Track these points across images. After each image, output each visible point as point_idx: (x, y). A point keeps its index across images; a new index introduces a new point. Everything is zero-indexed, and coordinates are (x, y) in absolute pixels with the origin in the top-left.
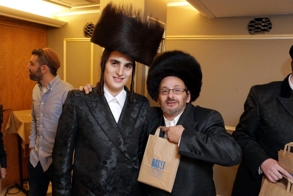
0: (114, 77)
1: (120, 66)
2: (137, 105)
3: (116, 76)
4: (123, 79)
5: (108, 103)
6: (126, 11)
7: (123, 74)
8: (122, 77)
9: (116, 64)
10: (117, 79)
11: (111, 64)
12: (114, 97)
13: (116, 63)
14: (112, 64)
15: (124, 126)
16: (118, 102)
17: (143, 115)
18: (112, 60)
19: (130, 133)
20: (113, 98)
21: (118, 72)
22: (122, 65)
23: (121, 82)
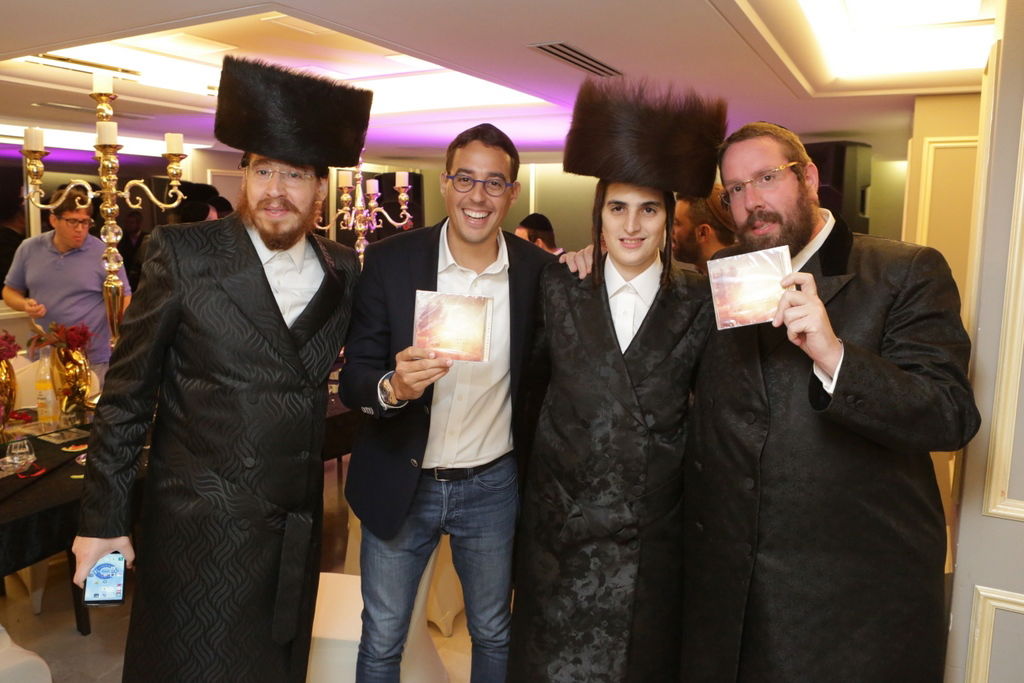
0: (622, 240)
1: (628, 214)
2: (688, 303)
3: (625, 236)
4: (643, 239)
5: (610, 296)
7: (637, 229)
8: (638, 236)
9: (620, 210)
10: (628, 242)
11: (609, 212)
12: (627, 280)
13: (620, 206)
14: (612, 210)
15: (645, 348)
16: (637, 293)
17: (698, 328)
18: (610, 203)
19: (657, 366)
20: (624, 283)
21: (626, 228)
22: (633, 210)
23: (638, 247)
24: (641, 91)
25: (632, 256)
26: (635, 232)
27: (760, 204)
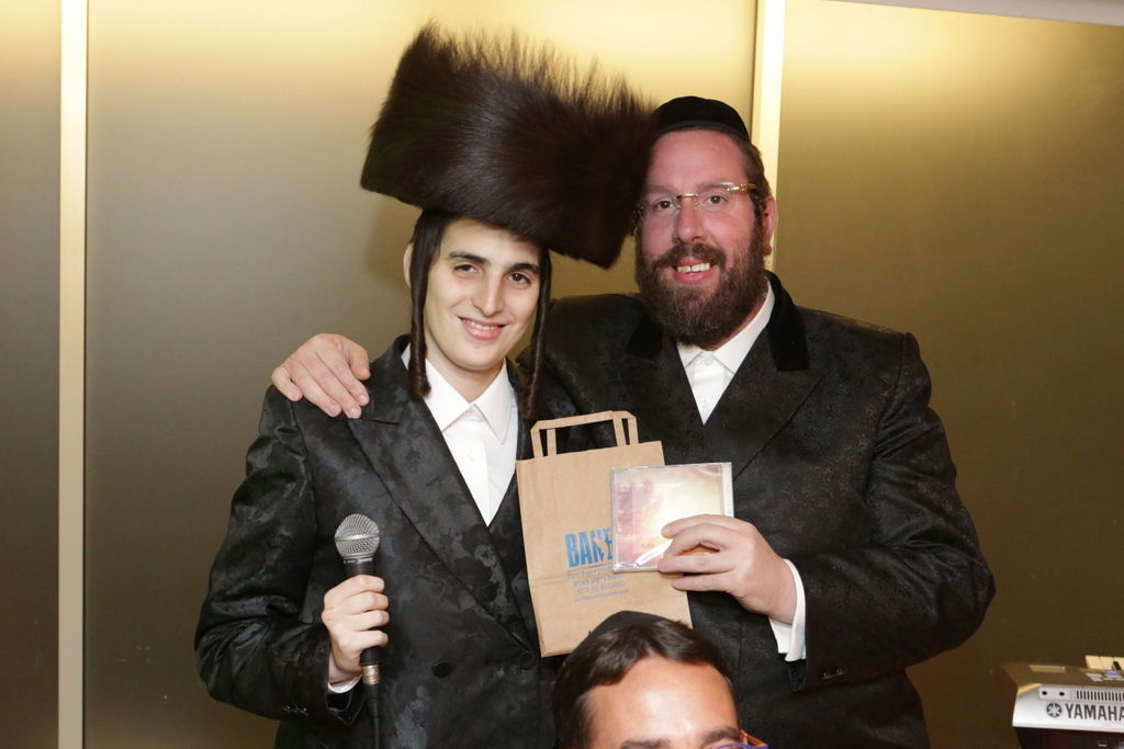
0: (464, 321)
1: (485, 278)
3: (474, 314)
4: (501, 326)
6: (494, 58)
7: (500, 307)
8: (499, 320)
9: (472, 270)
10: (479, 326)
11: (450, 271)
12: (470, 400)
14: (457, 268)
18: (453, 256)
20: (464, 405)
21: (478, 303)
22: (495, 273)
23: (492, 339)
24: (544, 66)
25: (480, 354)
26: (497, 313)
27: (699, 234)
